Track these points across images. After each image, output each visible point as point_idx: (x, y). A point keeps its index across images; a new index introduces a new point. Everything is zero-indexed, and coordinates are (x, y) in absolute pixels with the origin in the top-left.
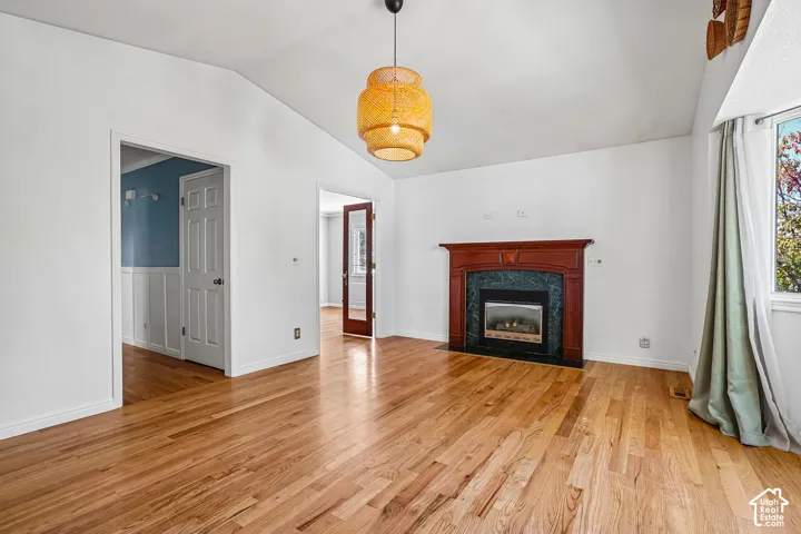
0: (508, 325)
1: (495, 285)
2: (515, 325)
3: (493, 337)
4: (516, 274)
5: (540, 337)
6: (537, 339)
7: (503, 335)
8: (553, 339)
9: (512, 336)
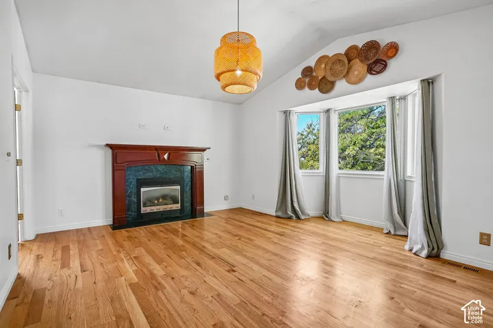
0: (156, 202)
1: (149, 175)
2: (161, 200)
3: (148, 211)
4: (164, 167)
5: (179, 205)
6: (177, 206)
7: (155, 209)
8: (188, 205)
9: (161, 208)
